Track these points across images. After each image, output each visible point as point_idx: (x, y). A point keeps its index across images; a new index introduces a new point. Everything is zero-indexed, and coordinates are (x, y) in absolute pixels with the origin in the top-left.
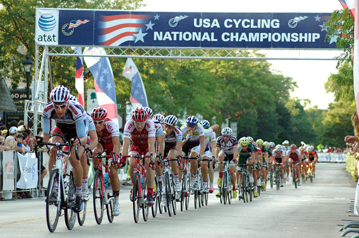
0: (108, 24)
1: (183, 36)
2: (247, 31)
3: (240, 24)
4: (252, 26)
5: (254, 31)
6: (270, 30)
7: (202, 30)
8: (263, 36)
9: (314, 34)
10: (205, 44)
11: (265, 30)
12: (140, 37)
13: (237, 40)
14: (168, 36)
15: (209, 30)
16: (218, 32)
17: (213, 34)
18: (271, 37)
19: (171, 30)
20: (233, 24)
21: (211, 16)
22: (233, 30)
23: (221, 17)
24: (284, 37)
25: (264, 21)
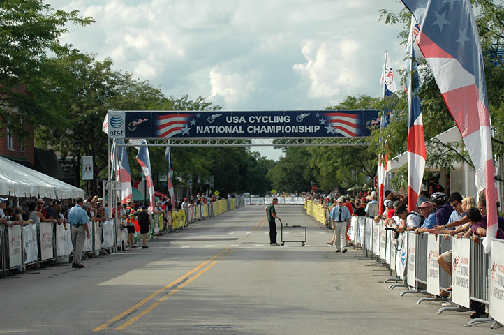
0: (162, 122)
1: (218, 129)
2: (266, 125)
3: (261, 120)
4: (270, 121)
5: (271, 125)
6: (284, 124)
7: (233, 125)
8: (278, 128)
9: (315, 127)
10: (235, 135)
11: (280, 124)
12: (187, 130)
13: (259, 132)
14: (207, 129)
15: (238, 125)
16: (244, 126)
17: (240, 127)
18: (284, 129)
19: (209, 125)
20: (255, 119)
21: (239, 114)
22: (256, 124)
23: (247, 114)
24: (294, 129)
25: (278, 117)
